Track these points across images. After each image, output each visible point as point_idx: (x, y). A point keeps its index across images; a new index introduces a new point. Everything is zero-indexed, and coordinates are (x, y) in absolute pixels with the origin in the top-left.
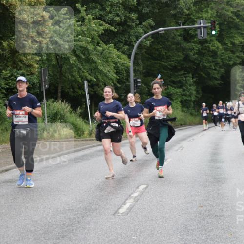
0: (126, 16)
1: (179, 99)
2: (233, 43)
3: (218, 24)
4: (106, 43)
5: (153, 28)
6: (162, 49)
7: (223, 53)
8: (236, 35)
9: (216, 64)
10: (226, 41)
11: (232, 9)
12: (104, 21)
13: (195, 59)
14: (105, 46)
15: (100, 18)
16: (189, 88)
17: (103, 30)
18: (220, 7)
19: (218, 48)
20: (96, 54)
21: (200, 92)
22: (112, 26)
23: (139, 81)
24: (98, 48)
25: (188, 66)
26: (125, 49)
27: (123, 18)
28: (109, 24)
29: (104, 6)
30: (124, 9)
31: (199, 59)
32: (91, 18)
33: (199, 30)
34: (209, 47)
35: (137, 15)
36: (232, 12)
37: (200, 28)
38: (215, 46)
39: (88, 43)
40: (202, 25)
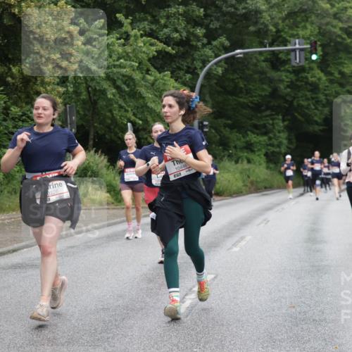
0: (188, 32)
1: (264, 151)
2: (341, 73)
3: (320, 45)
4: (160, 70)
5: (227, 50)
6: (240, 80)
7: (327, 86)
8: (346, 62)
9: (318, 102)
10: (332, 69)
11: (341, 25)
12: (157, 38)
13: (287, 95)
14: (159, 75)
15: (151, 34)
16: (278, 134)
17: (156, 51)
18: (324, 21)
19: (319, 79)
20: (145, 86)
21: (294, 141)
22: (169, 46)
23: (206, 125)
24: (148, 77)
25: (276, 104)
26: (186, 79)
27: (184, 34)
28: (164, 44)
29: (157, 18)
30: (185, 21)
31: (293, 95)
32: (139, 34)
33: (293, 54)
34: (306, 78)
35: (204, 31)
36: (341, 29)
37: (294, 50)
38: (315, 77)
39: (133, 70)
40: (297, 46)
